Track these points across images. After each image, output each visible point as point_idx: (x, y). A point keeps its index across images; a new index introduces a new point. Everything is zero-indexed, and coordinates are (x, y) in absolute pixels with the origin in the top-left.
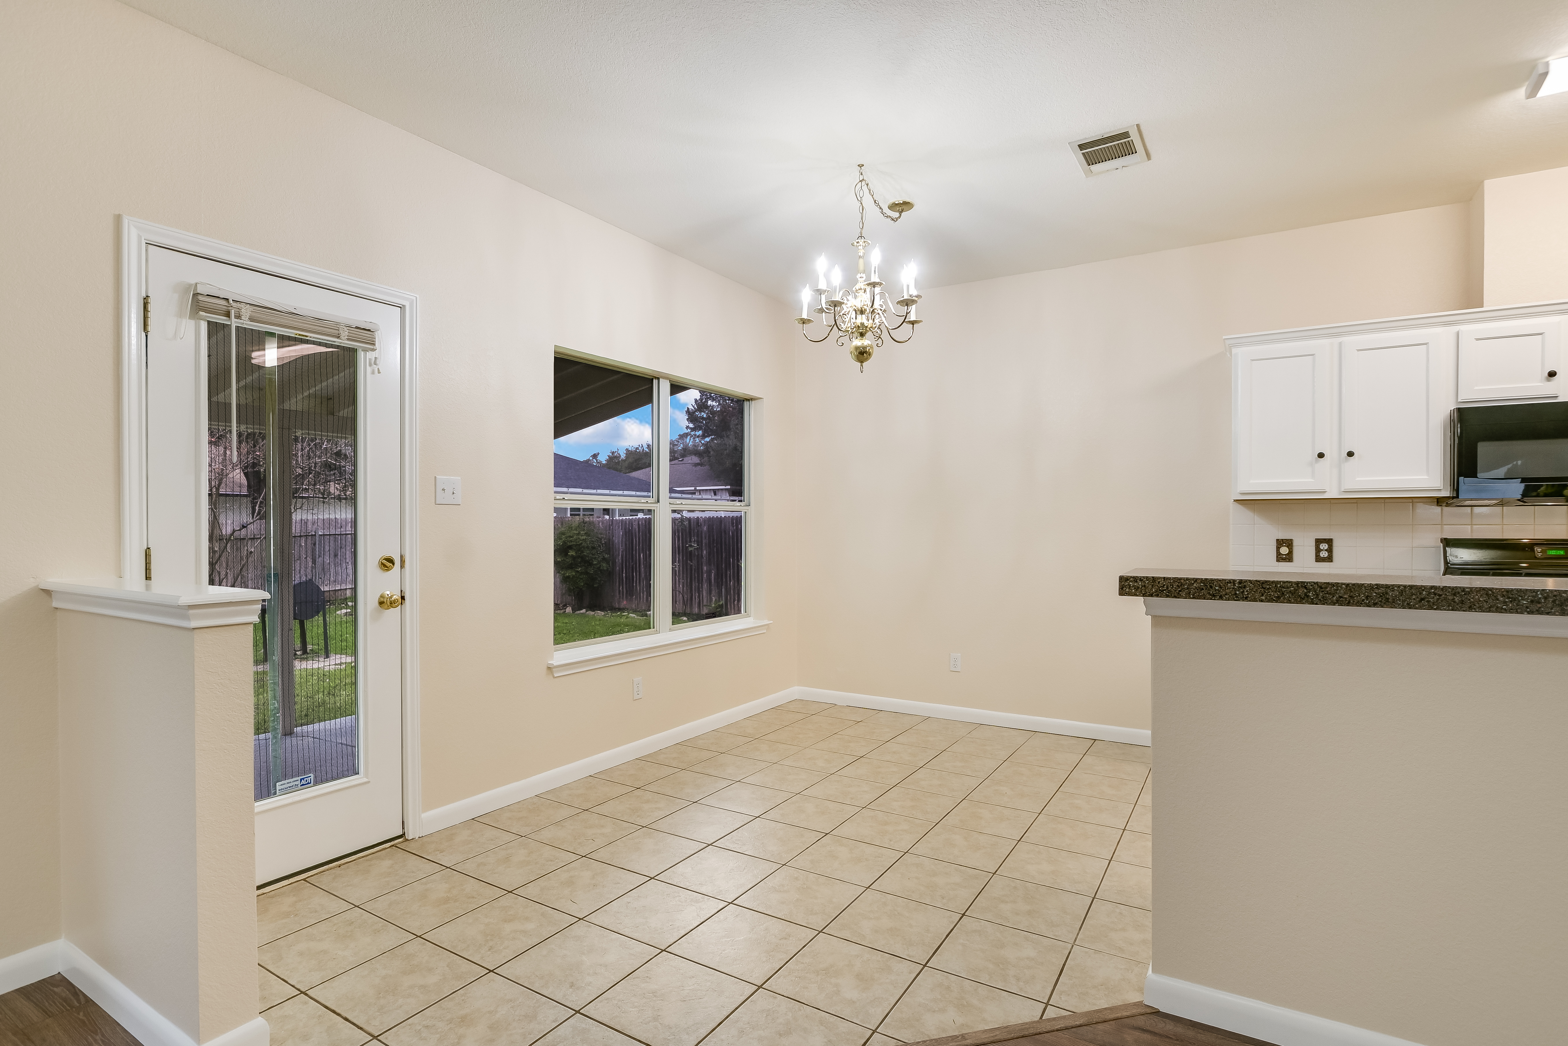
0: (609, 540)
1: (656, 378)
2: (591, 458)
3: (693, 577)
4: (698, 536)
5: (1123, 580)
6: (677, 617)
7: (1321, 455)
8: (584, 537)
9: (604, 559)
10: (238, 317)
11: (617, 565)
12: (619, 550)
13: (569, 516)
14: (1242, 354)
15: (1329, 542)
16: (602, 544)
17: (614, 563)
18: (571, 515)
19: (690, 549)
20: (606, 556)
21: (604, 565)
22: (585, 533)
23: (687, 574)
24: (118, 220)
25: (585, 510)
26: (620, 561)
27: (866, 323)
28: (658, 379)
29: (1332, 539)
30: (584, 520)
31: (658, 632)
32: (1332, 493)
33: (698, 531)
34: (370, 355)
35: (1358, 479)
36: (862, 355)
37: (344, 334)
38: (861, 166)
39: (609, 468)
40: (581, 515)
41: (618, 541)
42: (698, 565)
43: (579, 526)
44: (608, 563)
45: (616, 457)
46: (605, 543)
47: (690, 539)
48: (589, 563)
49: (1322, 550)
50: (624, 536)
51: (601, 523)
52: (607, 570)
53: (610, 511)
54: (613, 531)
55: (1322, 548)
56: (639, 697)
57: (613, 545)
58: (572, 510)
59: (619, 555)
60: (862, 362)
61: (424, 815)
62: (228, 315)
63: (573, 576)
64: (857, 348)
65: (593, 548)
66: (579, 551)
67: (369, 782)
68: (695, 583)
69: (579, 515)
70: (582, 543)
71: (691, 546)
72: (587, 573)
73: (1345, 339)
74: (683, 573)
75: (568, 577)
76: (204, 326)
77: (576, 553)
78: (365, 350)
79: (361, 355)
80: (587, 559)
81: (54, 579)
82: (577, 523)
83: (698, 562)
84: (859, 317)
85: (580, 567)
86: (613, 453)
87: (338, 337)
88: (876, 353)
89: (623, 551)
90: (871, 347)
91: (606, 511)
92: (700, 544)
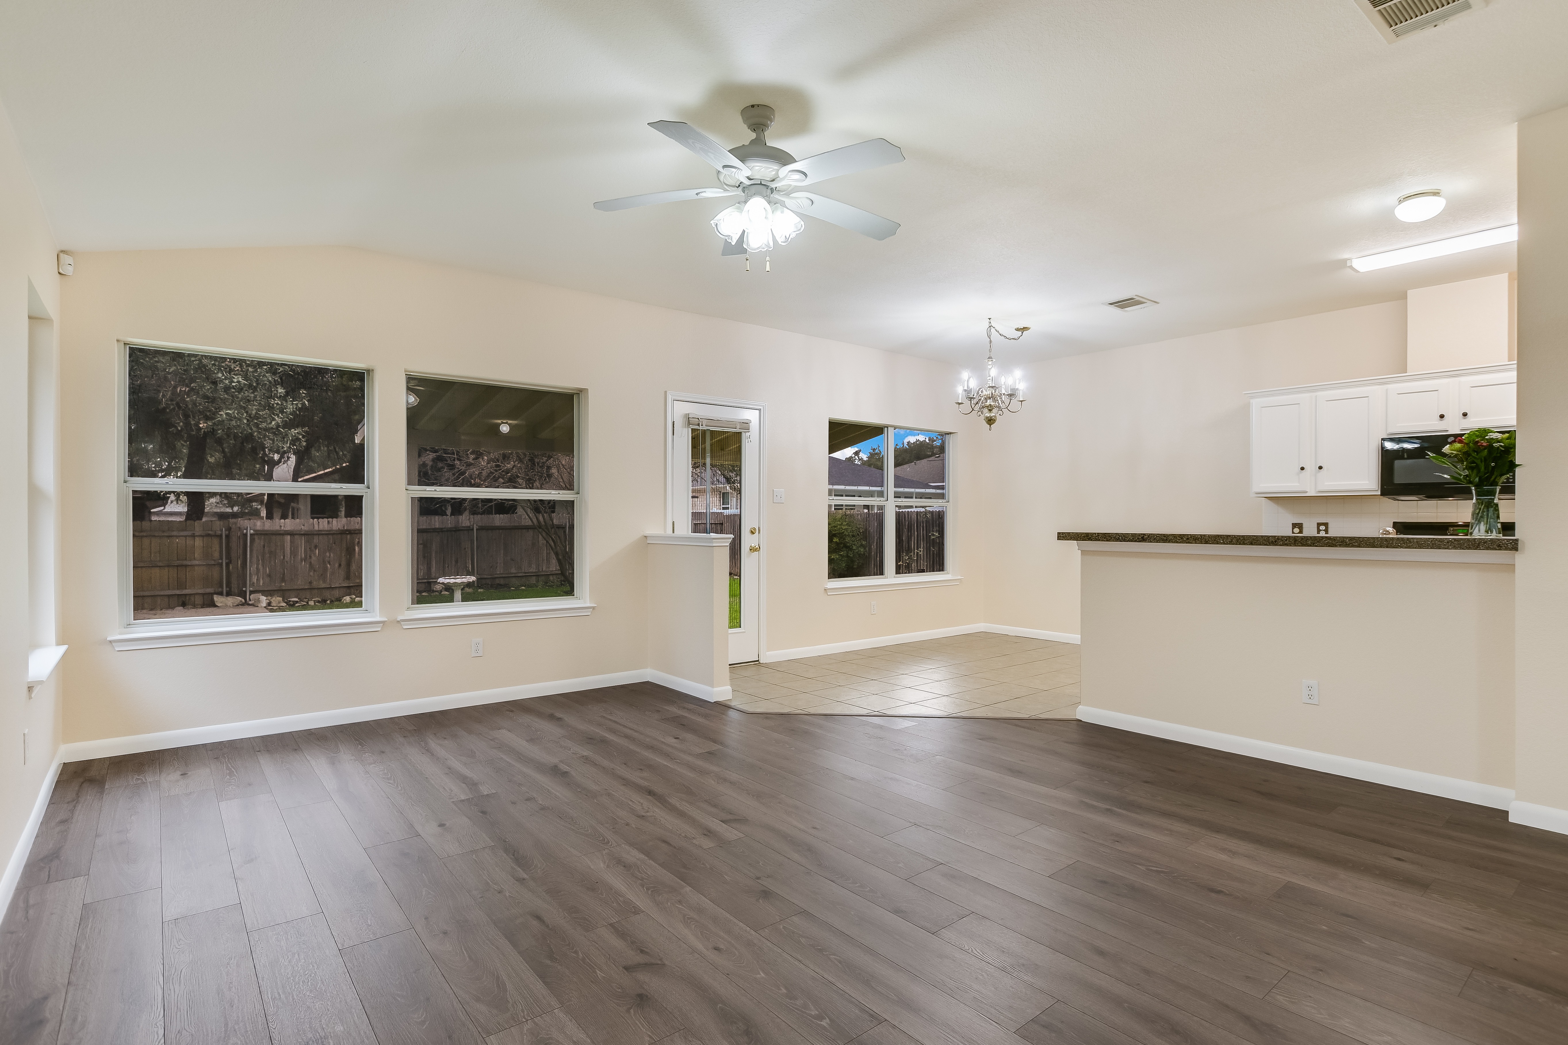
0: (866, 530)
1: (886, 427)
2: (853, 455)
3: (935, 560)
4: (939, 527)
5: (1059, 533)
6: (899, 570)
7: (1302, 469)
8: (846, 527)
9: (862, 545)
10: (702, 425)
11: (873, 550)
12: (874, 538)
13: (833, 510)
14: (1256, 403)
15: (1326, 525)
16: (861, 533)
17: (870, 549)
18: (835, 509)
19: (932, 537)
20: (864, 543)
21: (862, 550)
22: (847, 524)
23: (930, 559)
24: (666, 392)
25: (846, 505)
26: (875, 547)
27: (992, 404)
28: (888, 427)
29: (1328, 523)
30: (845, 513)
31: (886, 578)
32: (1312, 493)
33: (939, 523)
34: (748, 434)
35: (1326, 483)
36: (990, 421)
37: (738, 427)
38: (990, 319)
39: (870, 466)
40: (844, 509)
41: (874, 531)
42: (939, 550)
43: (841, 518)
44: (865, 548)
45: (876, 454)
46: (863, 532)
47: (933, 528)
48: (849, 548)
49: (1321, 530)
50: (878, 527)
51: (859, 516)
52: (864, 554)
53: (870, 507)
54: (869, 523)
55: (1321, 529)
56: (874, 613)
57: (869, 534)
58: (835, 505)
59: (874, 543)
60: (990, 425)
61: (767, 653)
62: (699, 425)
63: (837, 559)
64: (987, 417)
65: (853, 536)
66: (841, 538)
67: (745, 632)
68: (936, 566)
69: (842, 509)
70: (843, 532)
71: (933, 535)
72: (848, 556)
73: (1319, 394)
74: (927, 558)
75: (833, 559)
76: (690, 429)
77: (839, 540)
78: (745, 432)
79: (743, 435)
80: (848, 544)
81: (648, 532)
82: (840, 516)
83: (939, 548)
84: (989, 401)
85: (842, 551)
86: (874, 450)
87: (736, 428)
88: (999, 419)
89: (877, 539)
90: (995, 416)
91: (867, 507)
92: (941, 533)
